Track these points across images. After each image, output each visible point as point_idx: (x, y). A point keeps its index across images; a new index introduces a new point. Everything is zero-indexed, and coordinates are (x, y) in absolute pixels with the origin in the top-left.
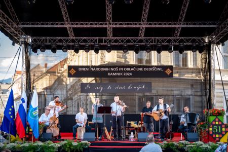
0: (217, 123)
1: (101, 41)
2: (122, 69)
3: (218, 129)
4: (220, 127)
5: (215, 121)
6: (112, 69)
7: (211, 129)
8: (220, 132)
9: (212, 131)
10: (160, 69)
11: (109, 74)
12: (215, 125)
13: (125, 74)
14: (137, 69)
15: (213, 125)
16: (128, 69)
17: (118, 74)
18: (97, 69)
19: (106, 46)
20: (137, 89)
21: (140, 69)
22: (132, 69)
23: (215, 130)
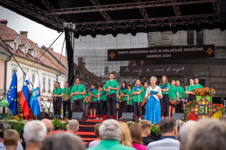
0: (204, 103)
1: (138, 23)
2: (160, 51)
3: (205, 109)
4: (206, 107)
5: (201, 100)
6: (151, 51)
7: (196, 110)
8: (206, 112)
9: (198, 111)
10: (201, 49)
11: (147, 56)
12: (202, 105)
13: (164, 56)
14: (176, 50)
15: (199, 106)
16: (167, 51)
17: (157, 56)
18: (136, 52)
19: (143, 28)
20: (176, 71)
21: (179, 50)
22: (171, 50)
23: (202, 111)
